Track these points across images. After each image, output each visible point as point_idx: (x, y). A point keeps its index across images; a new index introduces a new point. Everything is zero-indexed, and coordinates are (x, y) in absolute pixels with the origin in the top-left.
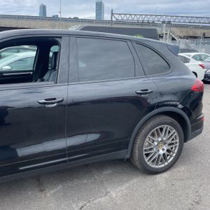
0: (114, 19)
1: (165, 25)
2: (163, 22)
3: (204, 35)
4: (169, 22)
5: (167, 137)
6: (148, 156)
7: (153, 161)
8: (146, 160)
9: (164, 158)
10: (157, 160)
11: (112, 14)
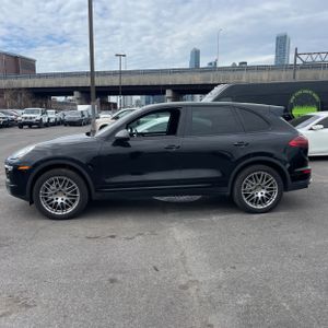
0: (299, 62)
5: (265, 182)
6: (246, 195)
7: (252, 202)
8: (245, 199)
9: (263, 201)
10: (256, 201)
11: (297, 55)
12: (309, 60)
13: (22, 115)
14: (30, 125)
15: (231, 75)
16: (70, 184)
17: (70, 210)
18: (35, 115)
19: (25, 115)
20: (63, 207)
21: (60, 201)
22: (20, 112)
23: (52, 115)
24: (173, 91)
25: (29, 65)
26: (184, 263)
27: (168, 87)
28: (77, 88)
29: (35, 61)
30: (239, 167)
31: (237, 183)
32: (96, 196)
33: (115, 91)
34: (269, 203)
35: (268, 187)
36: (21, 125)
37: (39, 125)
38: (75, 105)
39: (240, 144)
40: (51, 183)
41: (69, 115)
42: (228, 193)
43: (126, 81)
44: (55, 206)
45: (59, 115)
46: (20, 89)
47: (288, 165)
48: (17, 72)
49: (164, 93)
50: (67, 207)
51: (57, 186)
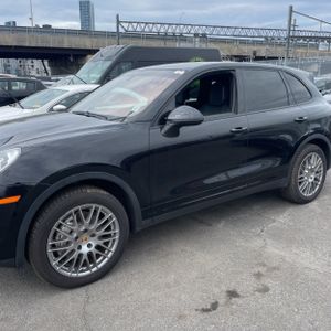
1: (197, 39)
2: (196, 35)
3: (254, 54)
4: (204, 35)
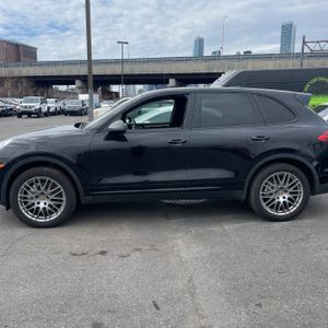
5: (288, 185)
6: (265, 200)
7: (272, 207)
8: (264, 205)
9: (285, 206)
10: (277, 207)
11: (304, 43)
12: (317, 48)
13: (20, 104)
14: (29, 114)
15: (236, 63)
16: (54, 186)
17: (54, 216)
18: (35, 103)
19: (24, 104)
20: (46, 213)
21: (42, 205)
22: (19, 100)
23: (52, 104)
24: (177, 80)
25: (30, 53)
26: (193, 295)
27: (172, 76)
28: (78, 77)
29: (36, 49)
30: (257, 166)
31: (255, 185)
32: (85, 200)
33: (117, 80)
34: (293, 209)
35: (291, 190)
36: (20, 115)
37: (38, 114)
38: (77, 94)
39: (260, 138)
40: (32, 185)
41: (69, 104)
42: (244, 197)
43: (128, 70)
44: (36, 212)
45: (60, 104)
46: (20, 78)
47: (315, 163)
48: (19, 60)
49: (167, 82)
50: (51, 213)
51: (39, 188)
